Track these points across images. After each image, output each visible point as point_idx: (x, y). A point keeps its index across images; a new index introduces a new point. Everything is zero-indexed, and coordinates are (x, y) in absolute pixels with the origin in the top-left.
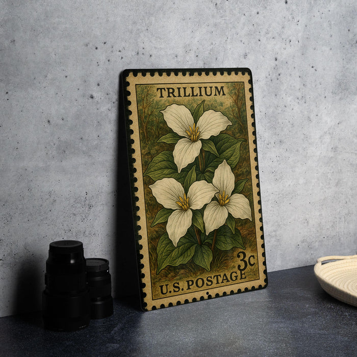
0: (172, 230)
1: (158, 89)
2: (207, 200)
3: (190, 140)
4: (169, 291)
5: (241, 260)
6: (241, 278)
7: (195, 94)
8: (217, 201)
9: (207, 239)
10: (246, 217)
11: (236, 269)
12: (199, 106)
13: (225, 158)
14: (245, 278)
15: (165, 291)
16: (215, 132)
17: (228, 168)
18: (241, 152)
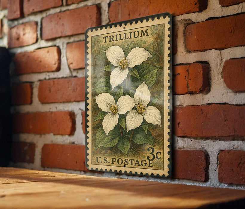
0: (106, 125)
1: (104, 37)
2: (129, 108)
3: (121, 68)
4: (101, 161)
5: (150, 153)
6: (149, 166)
7: (127, 38)
8: (136, 109)
9: (126, 134)
10: (156, 123)
11: (146, 159)
12: (129, 45)
13: (144, 81)
14: (153, 166)
15: (99, 161)
16: (139, 62)
17: (146, 87)
18: (157, 76)
